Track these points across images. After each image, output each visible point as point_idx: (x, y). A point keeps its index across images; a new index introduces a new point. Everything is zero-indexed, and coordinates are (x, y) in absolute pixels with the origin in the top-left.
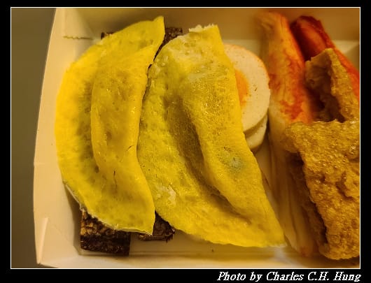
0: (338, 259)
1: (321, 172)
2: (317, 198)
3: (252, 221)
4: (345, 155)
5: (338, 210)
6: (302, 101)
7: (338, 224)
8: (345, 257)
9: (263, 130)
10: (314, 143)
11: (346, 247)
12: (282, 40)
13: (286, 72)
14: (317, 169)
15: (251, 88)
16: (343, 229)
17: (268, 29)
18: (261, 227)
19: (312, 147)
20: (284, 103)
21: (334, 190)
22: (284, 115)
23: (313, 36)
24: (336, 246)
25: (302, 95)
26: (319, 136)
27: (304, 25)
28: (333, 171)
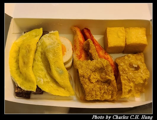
0: (89, 100)
1: (83, 75)
2: (82, 82)
3: (65, 89)
4: (91, 70)
5: (88, 86)
6: (82, 54)
7: (88, 90)
8: (90, 99)
9: (71, 62)
10: (82, 66)
11: (91, 96)
12: (78, 35)
13: (78, 45)
14: (82, 74)
15: (67, 50)
16: (89, 91)
17: (75, 32)
18: (68, 90)
19: (81, 68)
20: (77, 54)
21: (87, 80)
22: (77, 58)
23: (87, 34)
24: (88, 96)
25: (83, 52)
26: (84, 65)
27: (85, 31)
28: (87, 75)
